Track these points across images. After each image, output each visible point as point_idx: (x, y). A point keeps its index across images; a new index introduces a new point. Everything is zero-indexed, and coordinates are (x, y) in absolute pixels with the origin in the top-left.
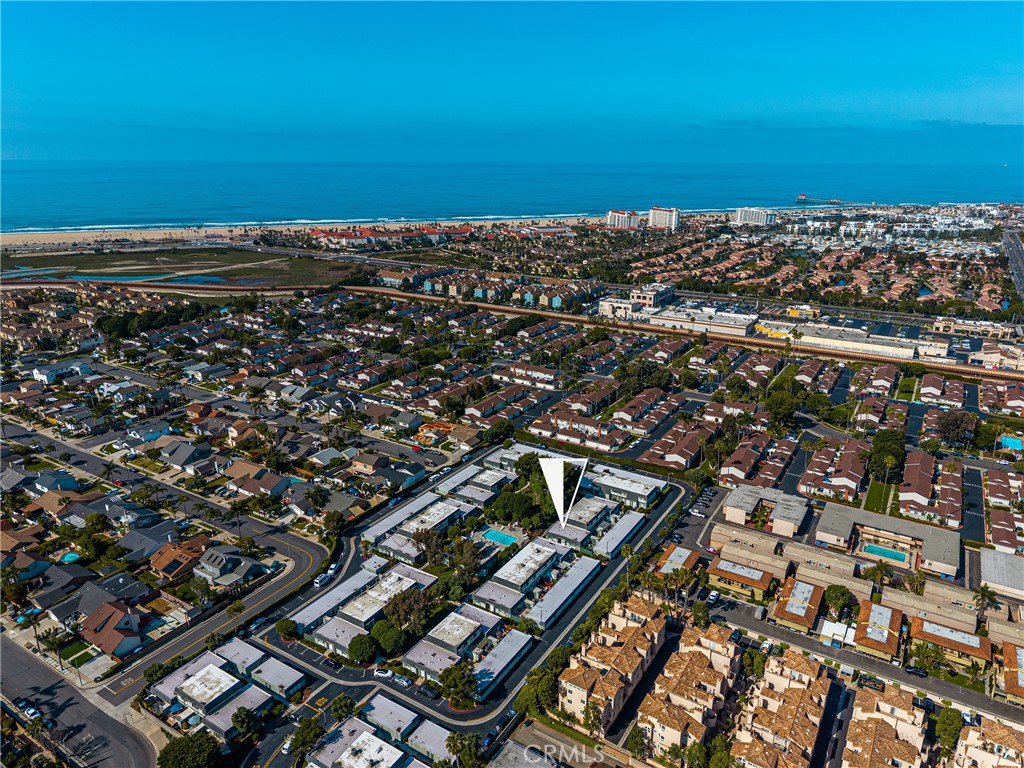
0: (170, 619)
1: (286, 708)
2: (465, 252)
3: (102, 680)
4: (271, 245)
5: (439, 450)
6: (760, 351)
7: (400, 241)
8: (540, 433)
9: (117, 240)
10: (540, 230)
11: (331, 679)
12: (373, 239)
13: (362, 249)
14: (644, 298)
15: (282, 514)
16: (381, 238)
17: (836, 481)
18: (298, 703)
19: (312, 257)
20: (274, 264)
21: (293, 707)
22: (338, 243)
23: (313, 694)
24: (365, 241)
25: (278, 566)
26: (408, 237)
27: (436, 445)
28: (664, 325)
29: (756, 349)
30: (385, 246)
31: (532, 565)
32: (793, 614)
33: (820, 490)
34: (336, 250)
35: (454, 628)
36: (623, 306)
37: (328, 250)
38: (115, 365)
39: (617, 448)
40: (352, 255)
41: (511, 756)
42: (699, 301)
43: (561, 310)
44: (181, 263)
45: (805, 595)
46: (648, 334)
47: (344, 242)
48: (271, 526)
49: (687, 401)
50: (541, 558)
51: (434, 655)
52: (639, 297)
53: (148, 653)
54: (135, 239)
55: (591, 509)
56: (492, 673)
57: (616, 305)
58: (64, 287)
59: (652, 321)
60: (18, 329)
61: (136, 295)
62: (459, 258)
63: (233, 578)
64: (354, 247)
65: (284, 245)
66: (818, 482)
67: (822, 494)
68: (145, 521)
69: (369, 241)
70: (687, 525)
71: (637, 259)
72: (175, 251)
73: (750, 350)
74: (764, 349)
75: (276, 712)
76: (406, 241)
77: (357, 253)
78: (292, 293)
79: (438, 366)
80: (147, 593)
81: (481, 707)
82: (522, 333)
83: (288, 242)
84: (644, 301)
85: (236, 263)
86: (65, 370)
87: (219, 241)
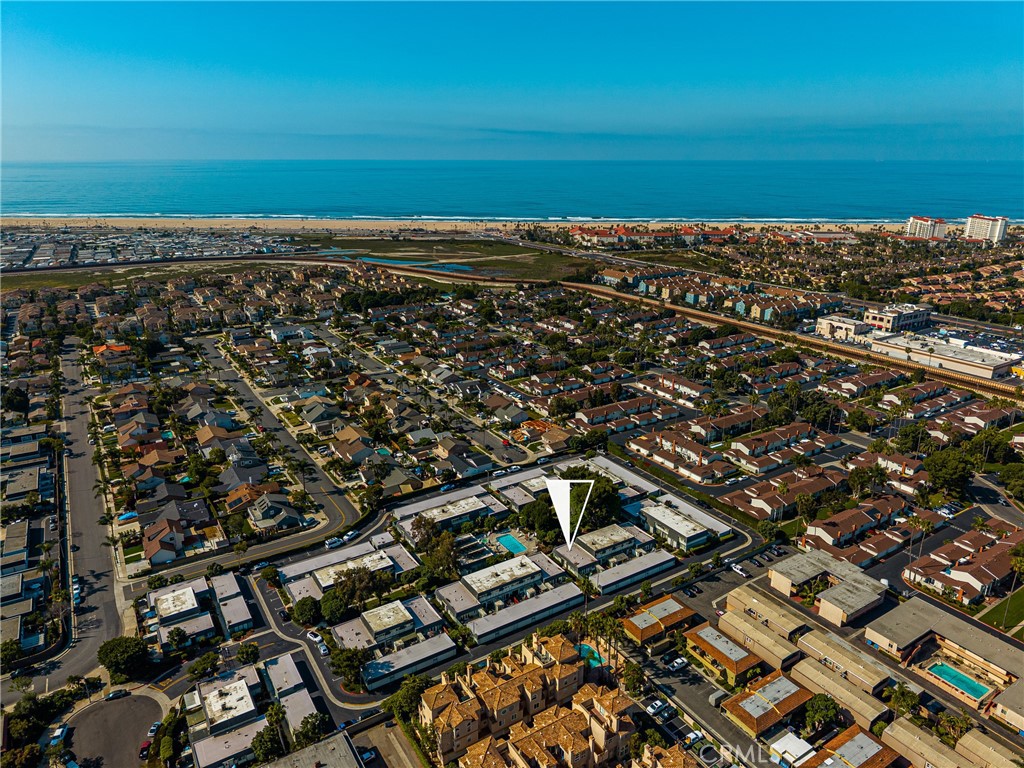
0: (209, 544)
1: (224, 640)
2: (713, 254)
3: (132, 578)
4: (534, 240)
5: (525, 449)
6: (996, 399)
7: (652, 240)
8: (638, 450)
9: (415, 230)
10: (815, 236)
11: (275, 629)
12: (624, 238)
13: (612, 247)
14: (881, 320)
15: (350, 479)
16: (633, 238)
17: (956, 575)
18: (235, 640)
19: (561, 253)
20: (525, 258)
21: (230, 642)
22: (589, 241)
23: (252, 637)
24: (616, 240)
25: (313, 522)
26: (661, 237)
27: (524, 443)
28: (887, 354)
29: (990, 396)
30: (636, 246)
31: (506, 578)
32: (745, 711)
33: (928, 581)
34: (587, 248)
35: (388, 614)
36: (844, 326)
37: (581, 247)
38: (334, 334)
39: (710, 481)
40: (600, 253)
41: (331, 747)
42: (961, 330)
43: (771, 324)
44: (451, 252)
45: (777, 695)
46: (856, 361)
47: (595, 239)
48: (336, 487)
49: (843, 444)
50: (520, 573)
51: (357, 634)
52: (874, 318)
53: (175, 566)
54: (429, 229)
55: (612, 537)
56: (393, 667)
57: (836, 324)
58: (345, 265)
59: (875, 348)
60: (288, 296)
61: (389, 277)
62: (705, 260)
63: (270, 523)
64: (603, 245)
65: (544, 241)
66: (930, 571)
67: (930, 586)
68: (247, 462)
69: (620, 240)
70: (718, 579)
71: (913, 274)
72: (453, 241)
73: (981, 397)
74: (1000, 397)
75: (213, 641)
76: (658, 241)
77: (604, 251)
78: (514, 285)
79: (586, 368)
80: (207, 519)
81: (367, 694)
82: (703, 344)
83: (550, 237)
84: (881, 323)
85: (493, 255)
86: (293, 333)
87: (494, 234)
